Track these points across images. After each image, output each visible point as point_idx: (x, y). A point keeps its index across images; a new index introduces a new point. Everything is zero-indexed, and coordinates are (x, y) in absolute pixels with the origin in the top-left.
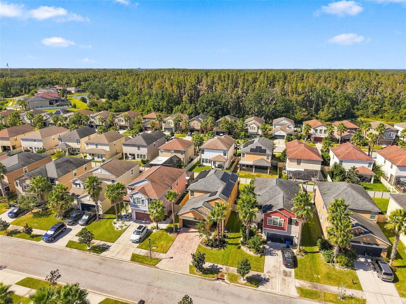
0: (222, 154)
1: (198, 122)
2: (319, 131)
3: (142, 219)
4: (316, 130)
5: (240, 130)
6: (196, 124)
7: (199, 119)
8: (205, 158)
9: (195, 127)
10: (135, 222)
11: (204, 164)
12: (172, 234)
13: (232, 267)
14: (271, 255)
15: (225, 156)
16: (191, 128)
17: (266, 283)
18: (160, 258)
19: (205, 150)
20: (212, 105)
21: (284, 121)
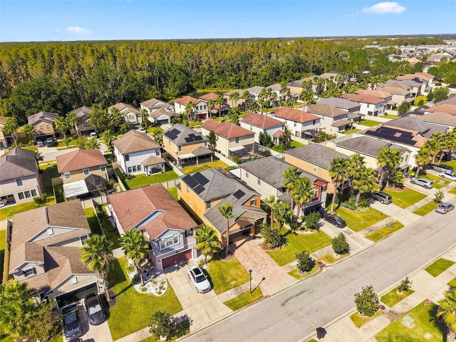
0: (154, 154)
1: (48, 124)
2: (199, 108)
3: (172, 264)
4: (197, 108)
5: (118, 122)
6: (45, 128)
7: (46, 118)
8: (132, 166)
9: (45, 132)
10: (166, 272)
11: (133, 173)
12: (227, 258)
15: (157, 156)
16: (38, 135)
18: (255, 287)
19: (130, 155)
21: (159, 103)
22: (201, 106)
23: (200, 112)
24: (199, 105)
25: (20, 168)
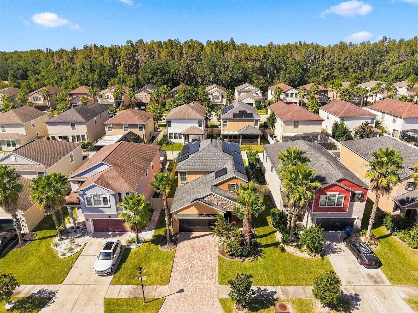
0: (197, 125)
1: (147, 94)
2: (289, 95)
3: (105, 230)
4: (287, 95)
5: (202, 99)
6: (144, 96)
7: (147, 89)
8: (173, 133)
9: (143, 101)
10: (94, 236)
11: (173, 141)
12: (166, 247)
13: (290, 285)
14: (334, 252)
15: (200, 128)
16: (138, 102)
17: (358, 303)
18: (160, 296)
19: (172, 121)
20: (159, 74)
21: (249, 87)
22: (292, 94)
23: (289, 99)
24: (289, 92)
25: (78, 115)
